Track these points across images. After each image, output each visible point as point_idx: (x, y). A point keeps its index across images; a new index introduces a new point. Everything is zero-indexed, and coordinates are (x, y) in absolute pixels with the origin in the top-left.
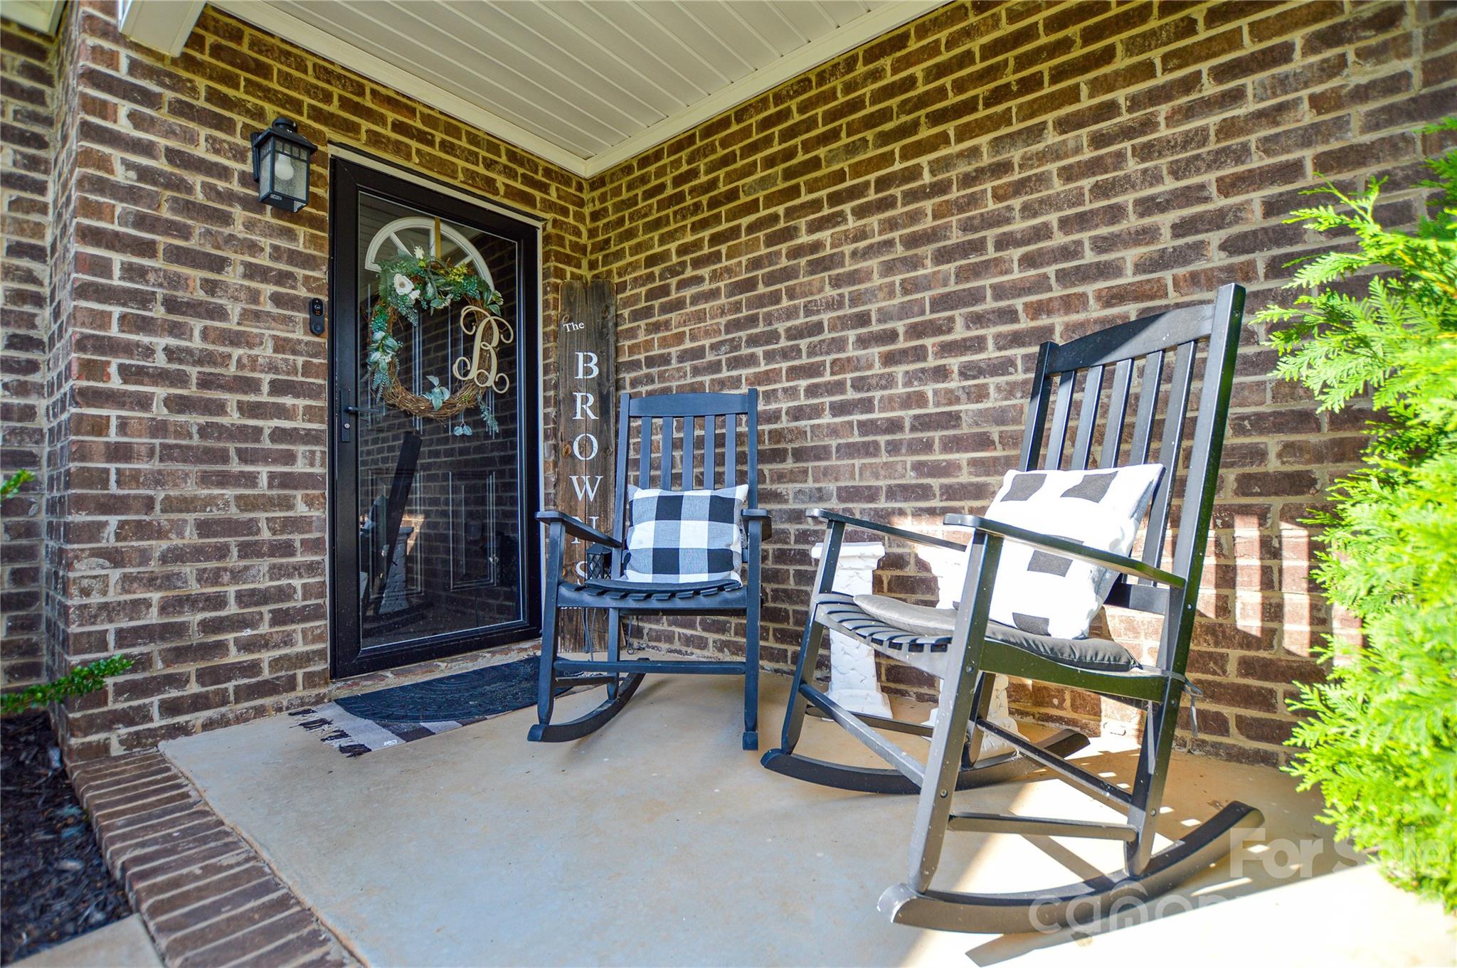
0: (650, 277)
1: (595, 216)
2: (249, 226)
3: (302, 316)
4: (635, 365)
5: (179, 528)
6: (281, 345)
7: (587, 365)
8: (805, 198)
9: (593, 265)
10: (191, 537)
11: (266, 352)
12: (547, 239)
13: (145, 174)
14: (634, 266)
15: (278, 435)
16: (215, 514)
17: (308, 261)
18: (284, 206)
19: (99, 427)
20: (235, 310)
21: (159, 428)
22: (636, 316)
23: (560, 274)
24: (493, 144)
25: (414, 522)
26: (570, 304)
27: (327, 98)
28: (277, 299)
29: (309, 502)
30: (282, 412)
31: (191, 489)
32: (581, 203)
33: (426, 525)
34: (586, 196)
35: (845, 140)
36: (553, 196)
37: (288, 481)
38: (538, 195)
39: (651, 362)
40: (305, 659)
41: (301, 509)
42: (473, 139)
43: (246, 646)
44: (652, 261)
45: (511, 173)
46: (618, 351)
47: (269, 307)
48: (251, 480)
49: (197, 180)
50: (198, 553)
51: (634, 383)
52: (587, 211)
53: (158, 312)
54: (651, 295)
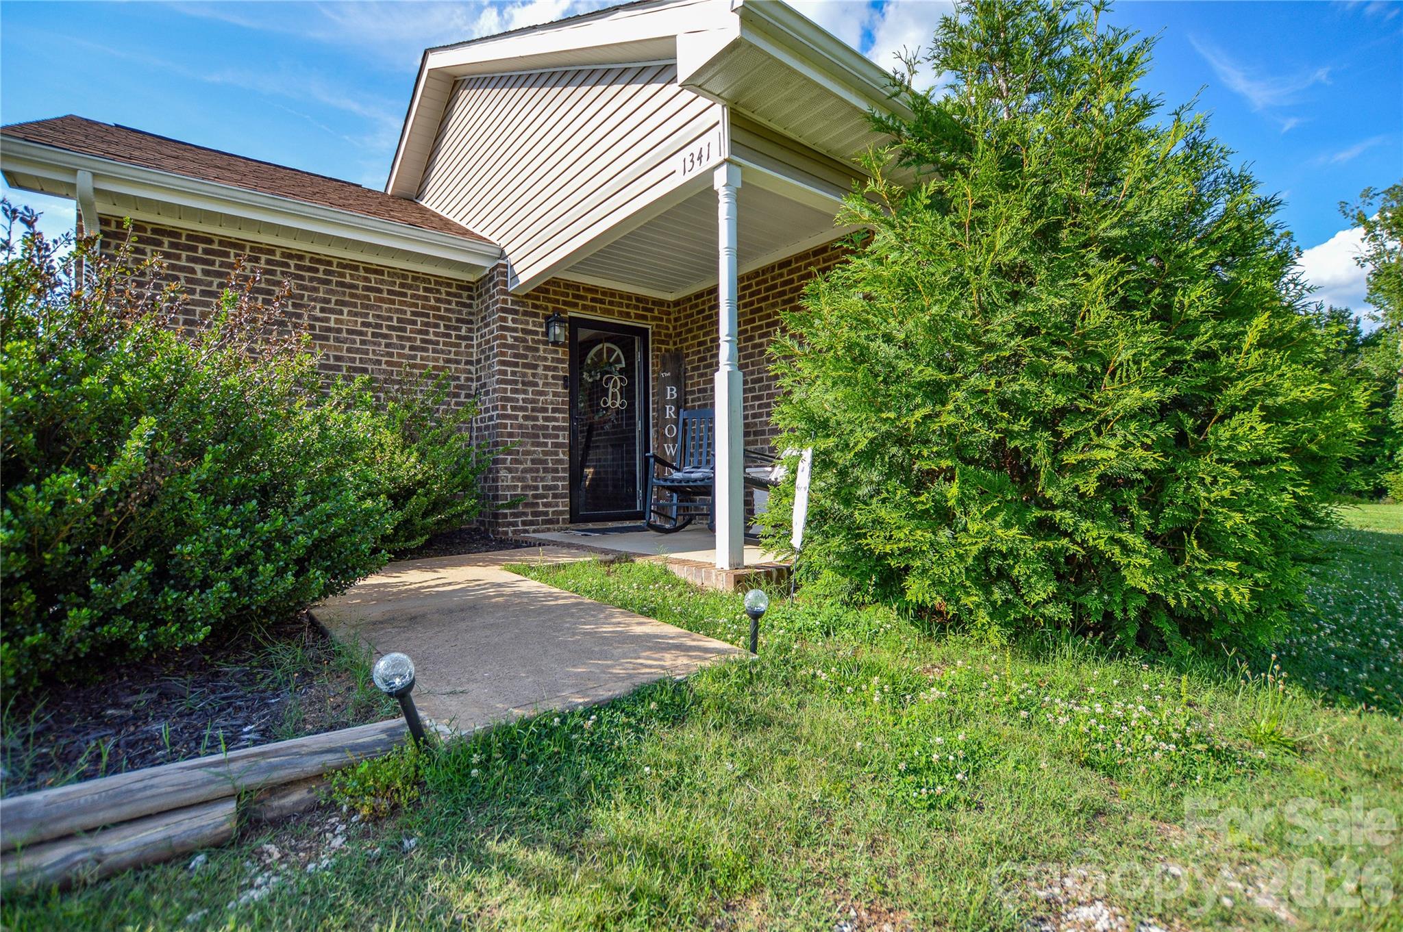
0: (699, 352)
1: (676, 320)
2: (545, 351)
3: (561, 382)
4: (693, 392)
5: (526, 461)
6: (555, 394)
7: (671, 392)
8: (757, 323)
9: (675, 343)
10: (529, 465)
11: (550, 397)
12: (653, 333)
13: (516, 339)
14: (693, 346)
15: (554, 428)
16: (535, 456)
17: (562, 361)
18: (555, 343)
19: (505, 426)
20: (541, 383)
21: (521, 426)
22: (694, 369)
23: (659, 349)
24: (629, 297)
25: (589, 471)
26: (664, 364)
27: (567, 295)
28: (553, 377)
29: (564, 453)
30: (556, 419)
31: (529, 448)
32: (669, 314)
33: (595, 473)
34: (671, 310)
35: (771, 301)
36: (656, 313)
37: (556, 445)
38: (649, 314)
39: (700, 391)
40: (562, 513)
41: (561, 456)
42: (621, 297)
43: (545, 505)
44: (700, 344)
45: (637, 308)
46: (686, 385)
47: (550, 380)
48: (546, 444)
49: (529, 337)
50: (530, 470)
51: (693, 401)
52: (672, 317)
53: (520, 386)
54: (700, 360)
